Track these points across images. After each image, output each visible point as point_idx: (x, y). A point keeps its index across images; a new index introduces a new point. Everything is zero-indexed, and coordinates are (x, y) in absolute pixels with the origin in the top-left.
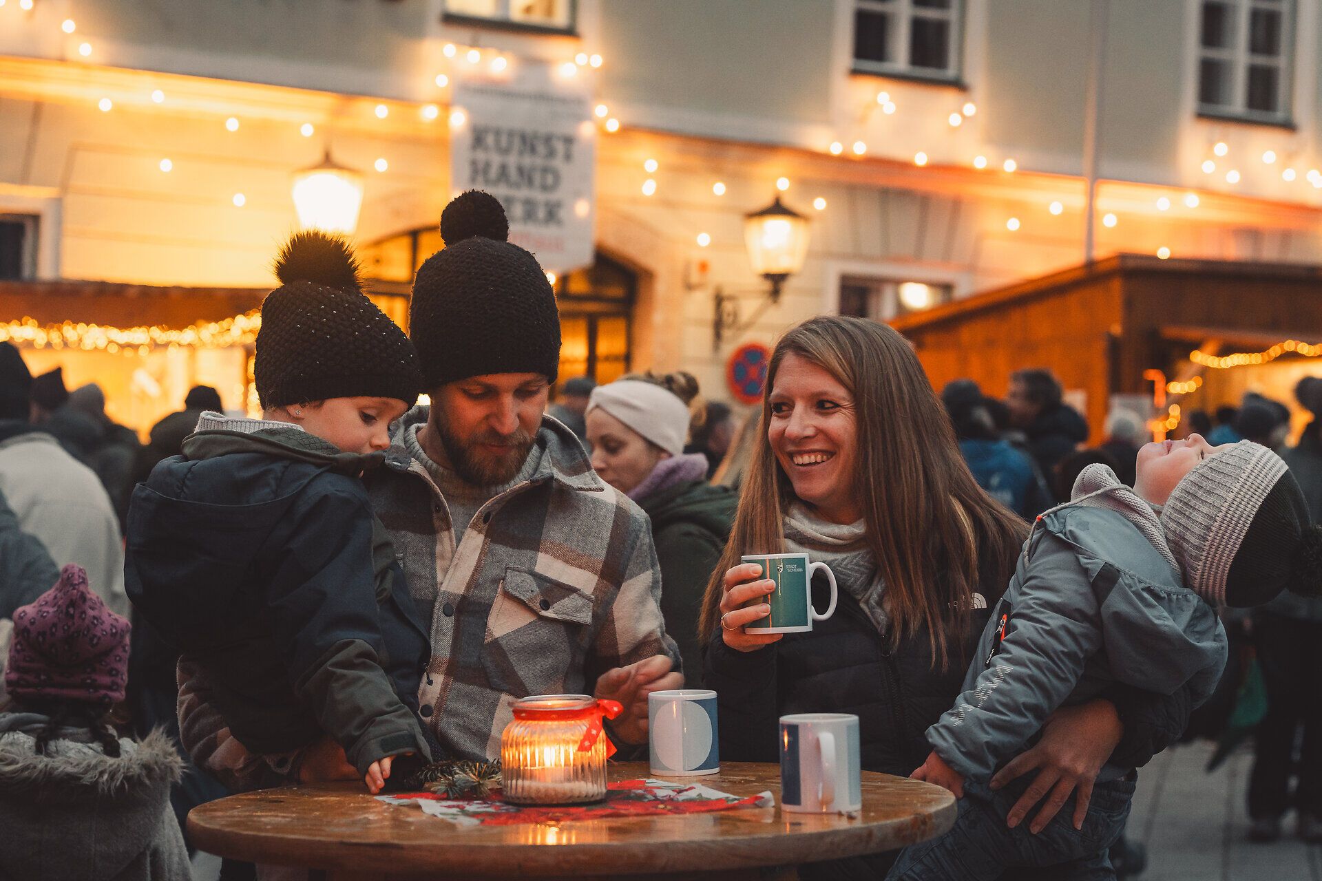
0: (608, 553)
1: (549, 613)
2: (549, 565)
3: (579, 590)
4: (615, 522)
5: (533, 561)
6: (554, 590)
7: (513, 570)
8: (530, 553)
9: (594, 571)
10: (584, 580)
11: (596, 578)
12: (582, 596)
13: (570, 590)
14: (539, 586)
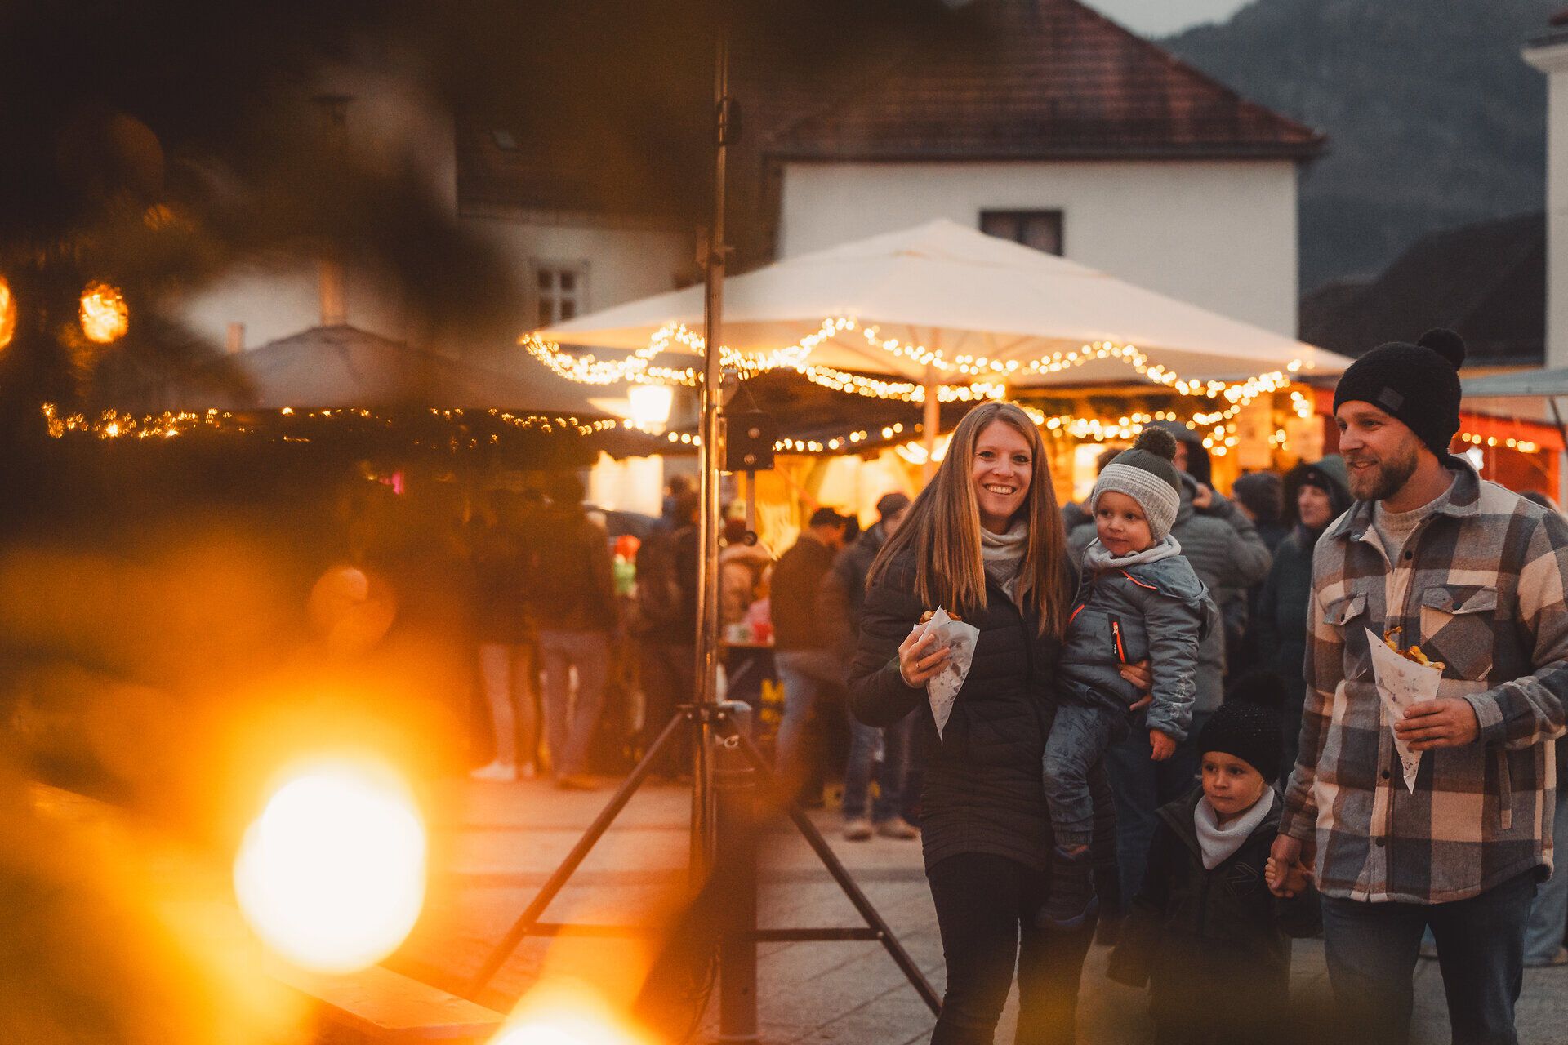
0: (1504, 553)
1: (1461, 611)
2: (1458, 577)
3: (1483, 587)
4: (1510, 527)
5: (1446, 577)
6: (1461, 594)
7: (1430, 588)
8: (1442, 572)
9: (1493, 569)
10: (1487, 578)
11: (1496, 574)
12: (1486, 590)
13: (1474, 589)
14: (1451, 594)
